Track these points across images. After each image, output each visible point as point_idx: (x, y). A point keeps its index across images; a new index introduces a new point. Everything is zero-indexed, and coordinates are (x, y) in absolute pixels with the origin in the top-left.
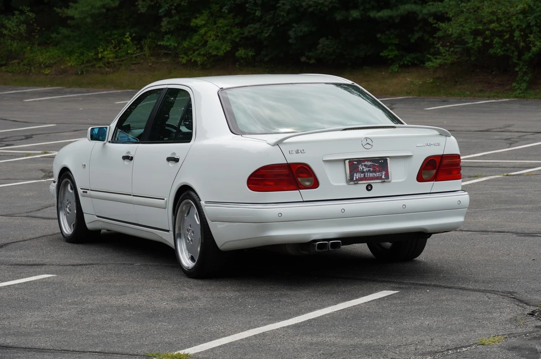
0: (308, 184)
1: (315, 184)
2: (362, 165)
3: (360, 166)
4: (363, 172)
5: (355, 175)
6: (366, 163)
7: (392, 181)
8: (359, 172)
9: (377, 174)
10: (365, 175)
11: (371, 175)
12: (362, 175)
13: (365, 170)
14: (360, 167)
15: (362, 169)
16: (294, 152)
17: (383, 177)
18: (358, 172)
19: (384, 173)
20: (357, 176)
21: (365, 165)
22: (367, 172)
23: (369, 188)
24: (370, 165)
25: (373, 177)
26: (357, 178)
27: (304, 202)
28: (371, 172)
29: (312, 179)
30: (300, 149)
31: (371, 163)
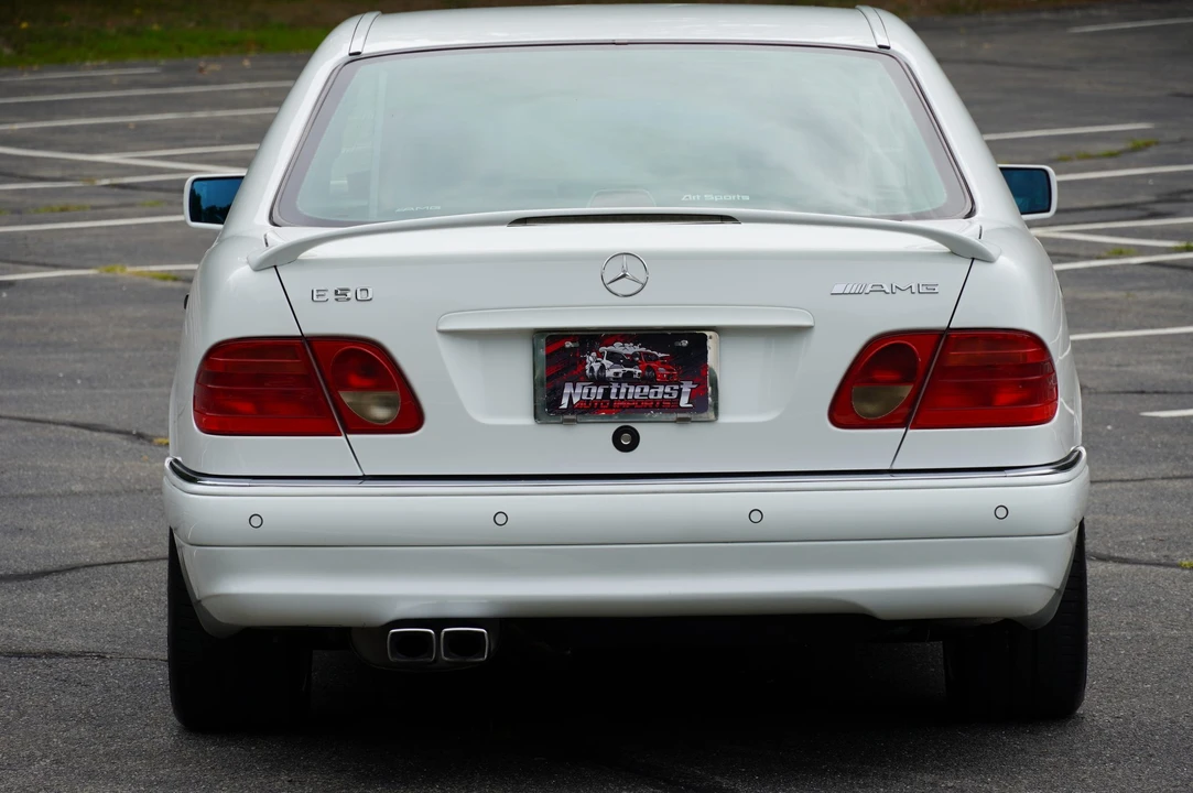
0: (380, 413)
1: (409, 417)
2: (600, 355)
3: (590, 359)
4: (600, 380)
5: (568, 389)
6: (618, 347)
7: (723, 419)
8: (587, 379)
9: (661, 389)
10: (607, 393)
11: (635, 392)
12: (598, 392)
13: (609, 374)
14: (592, 362)
15: (596, 367)
16: (331, 295)
17: (684, 402)
18: (579, 376)
19: (687, 388)
20: (573, 393)
21: (612, 356)
22: (617, 380)
23: (626, 441)
24: (635, 354)
25: (639, 402)
26: (575, 400)
27: (364, 478)
28: (635, 383)
29: (395, 395)
30: (353, 285)
31: (637, 349)
